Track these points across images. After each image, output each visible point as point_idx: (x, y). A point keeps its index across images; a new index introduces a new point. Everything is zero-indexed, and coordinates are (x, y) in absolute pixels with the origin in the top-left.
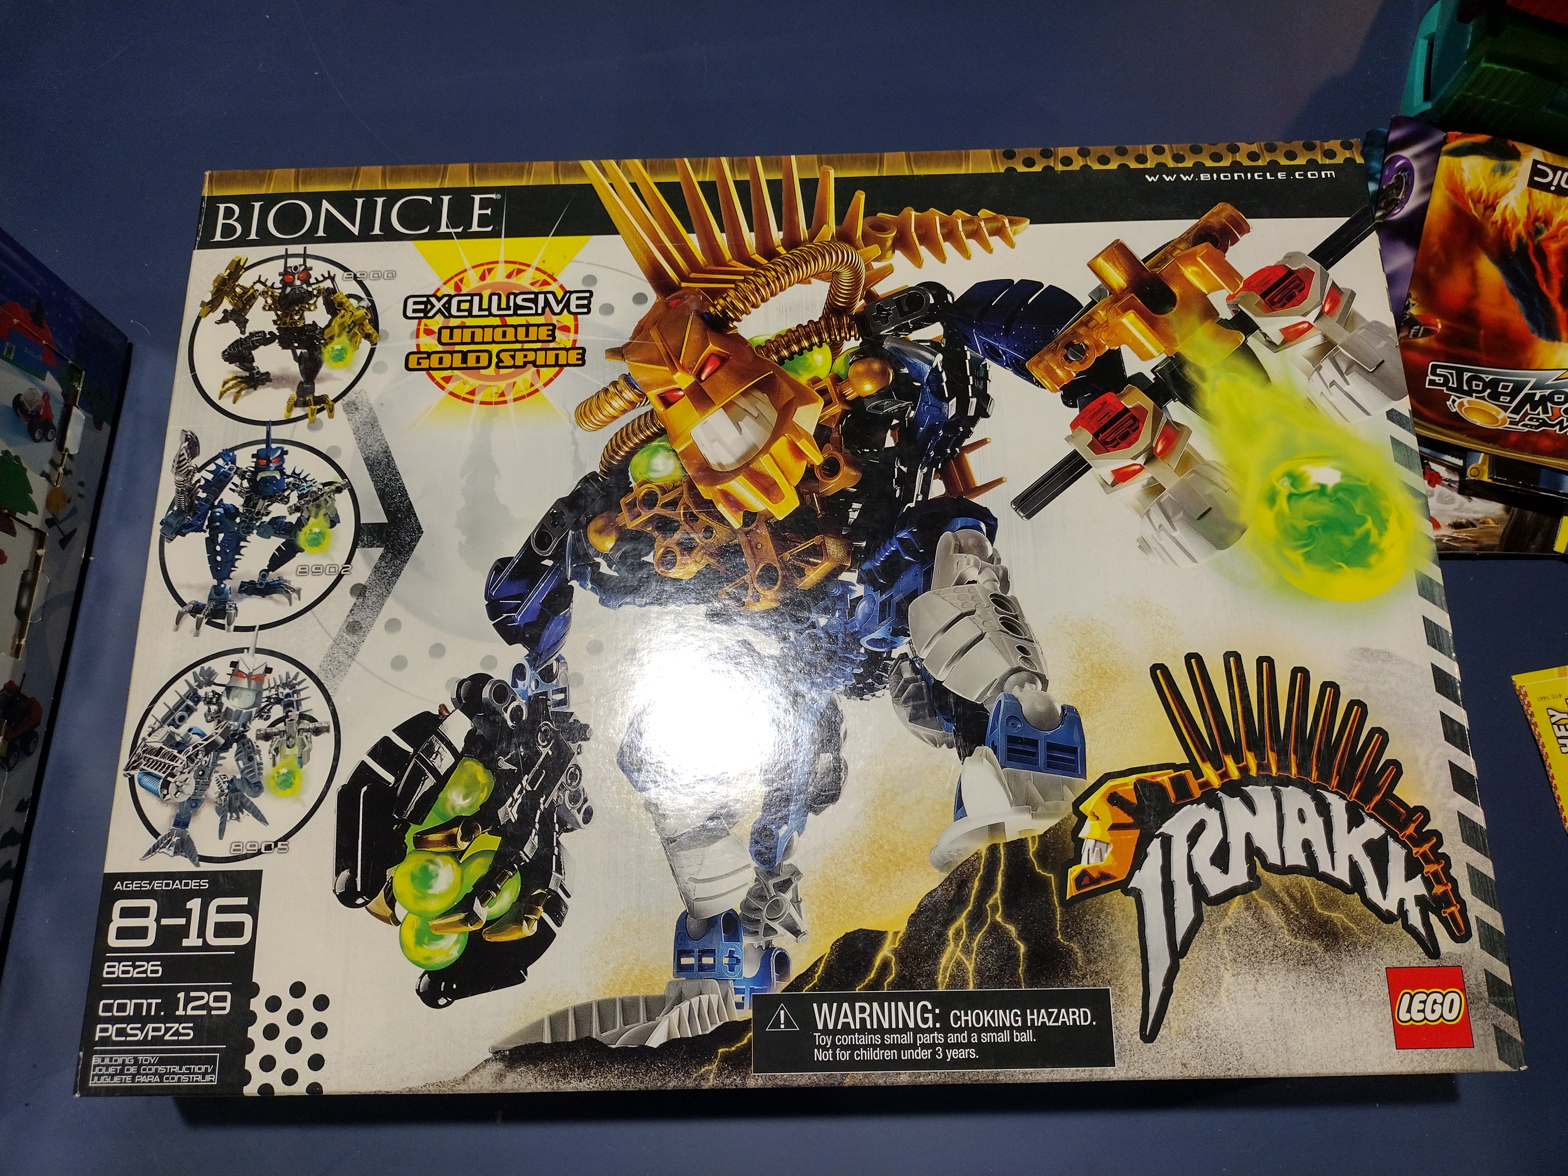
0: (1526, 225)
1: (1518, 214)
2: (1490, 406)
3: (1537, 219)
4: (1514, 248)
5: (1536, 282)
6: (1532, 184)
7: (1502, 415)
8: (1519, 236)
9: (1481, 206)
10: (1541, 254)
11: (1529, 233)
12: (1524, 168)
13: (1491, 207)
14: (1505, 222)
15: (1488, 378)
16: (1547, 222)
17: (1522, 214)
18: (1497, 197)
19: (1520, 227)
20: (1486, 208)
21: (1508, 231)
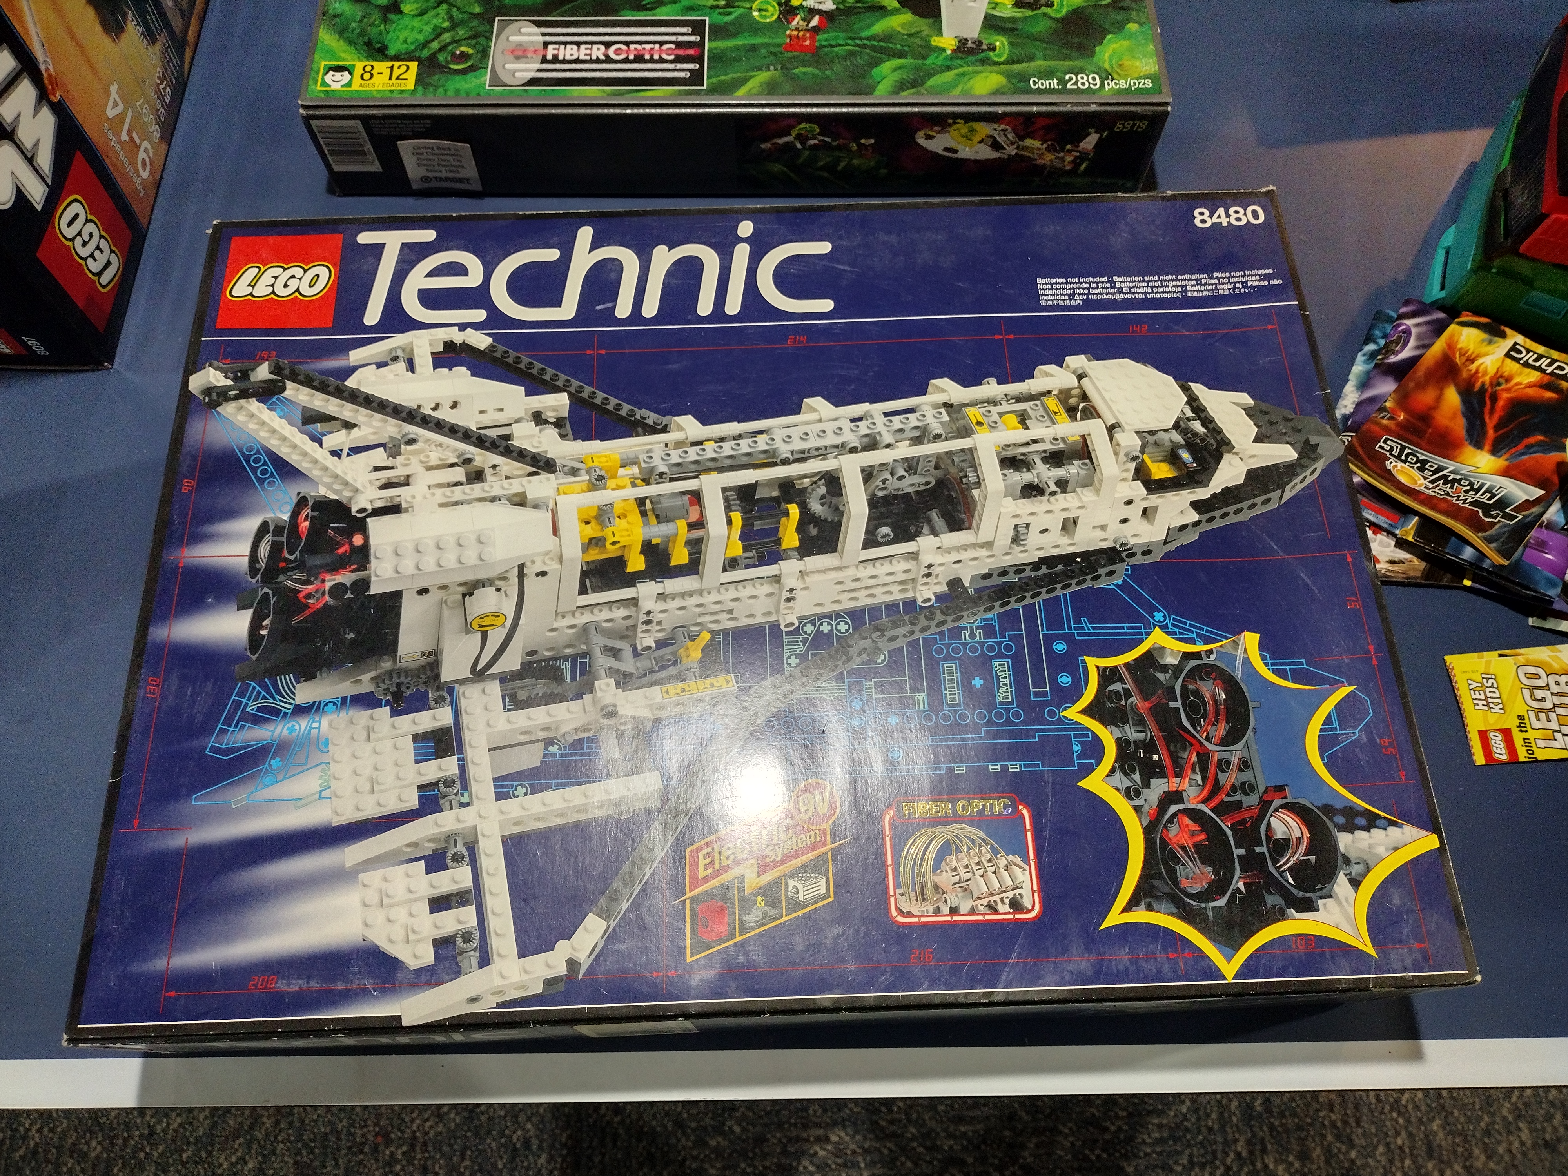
1: (1489, 370)
2: (1416, 474)
3: (1501, 376)
4: (1476, 389)
5: (1483, 413)
7: (1422, 480)
10: (1494, 397)
11: (1491, 384)
15: (1421, 457)
16: (1508, 380)
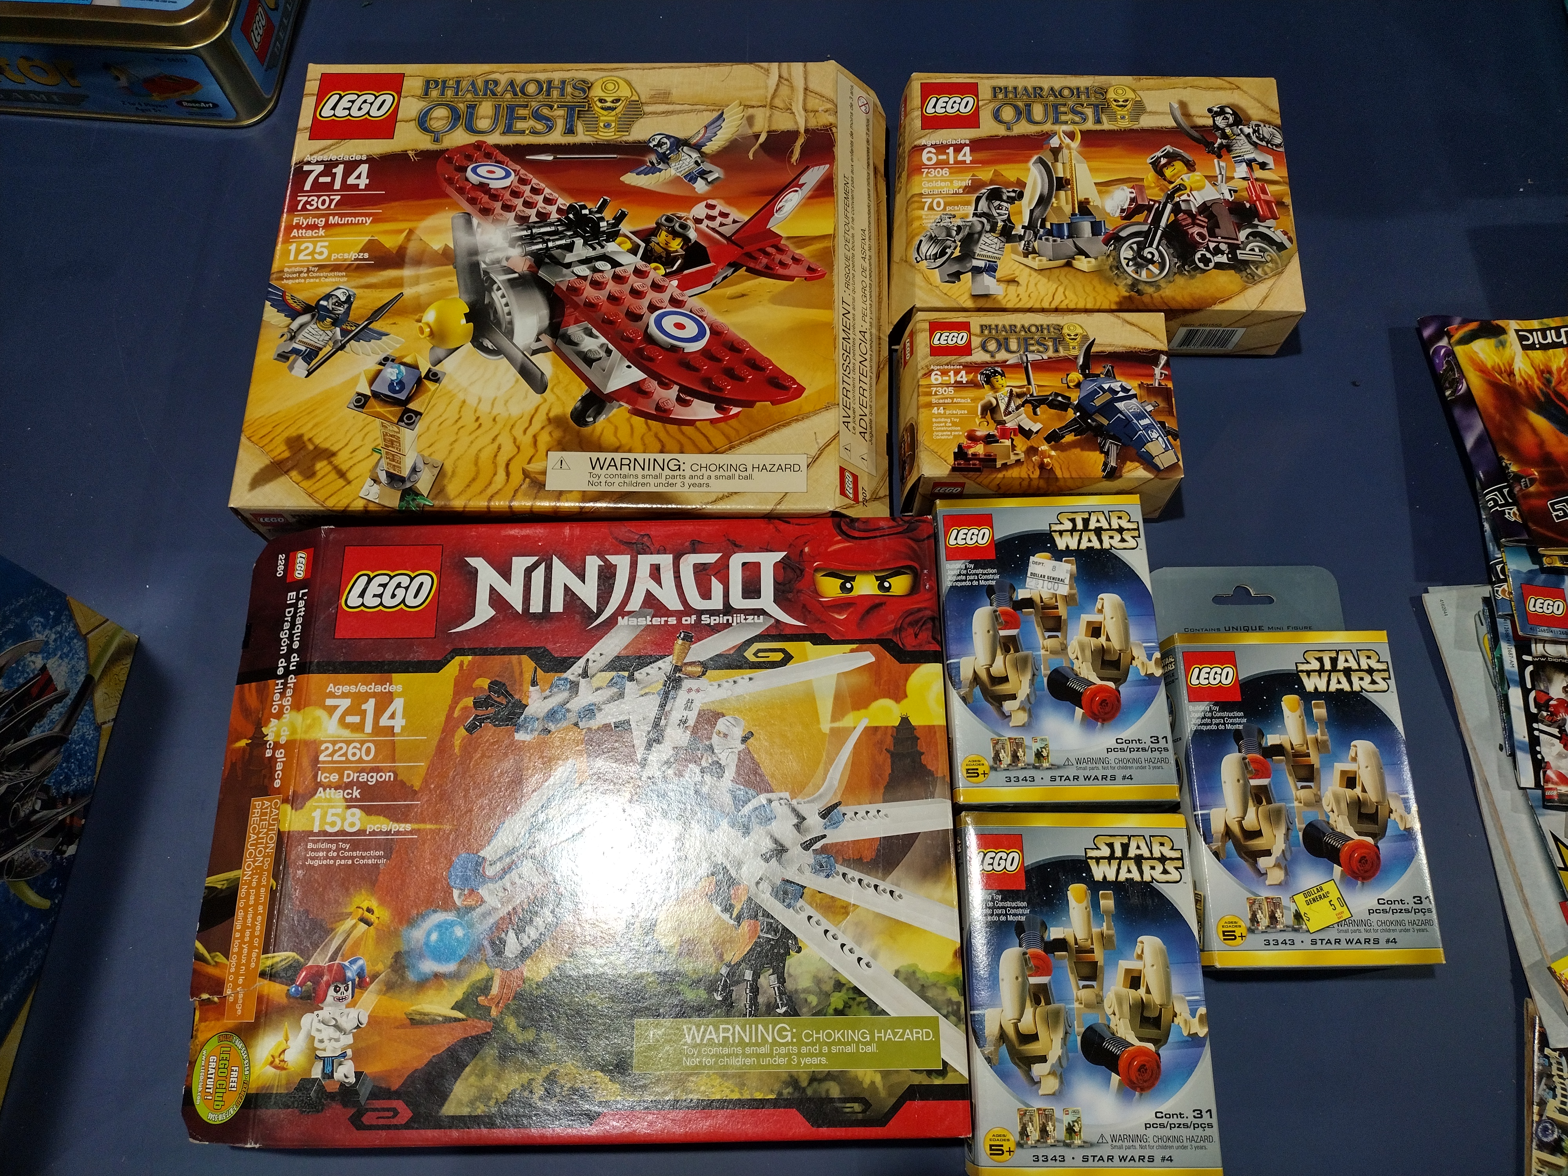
0: (1538, 379)
6: (1525, 348)
8: (1539, 388)
9: (1505, 375)
12: (1512, 337)
13: (1511, 374)
14: (1526, 382)
17: (1532, 372)
18: (1511, 365)
19: (1537, 382)
20: (1509, 375)
21: (1532, 387)
